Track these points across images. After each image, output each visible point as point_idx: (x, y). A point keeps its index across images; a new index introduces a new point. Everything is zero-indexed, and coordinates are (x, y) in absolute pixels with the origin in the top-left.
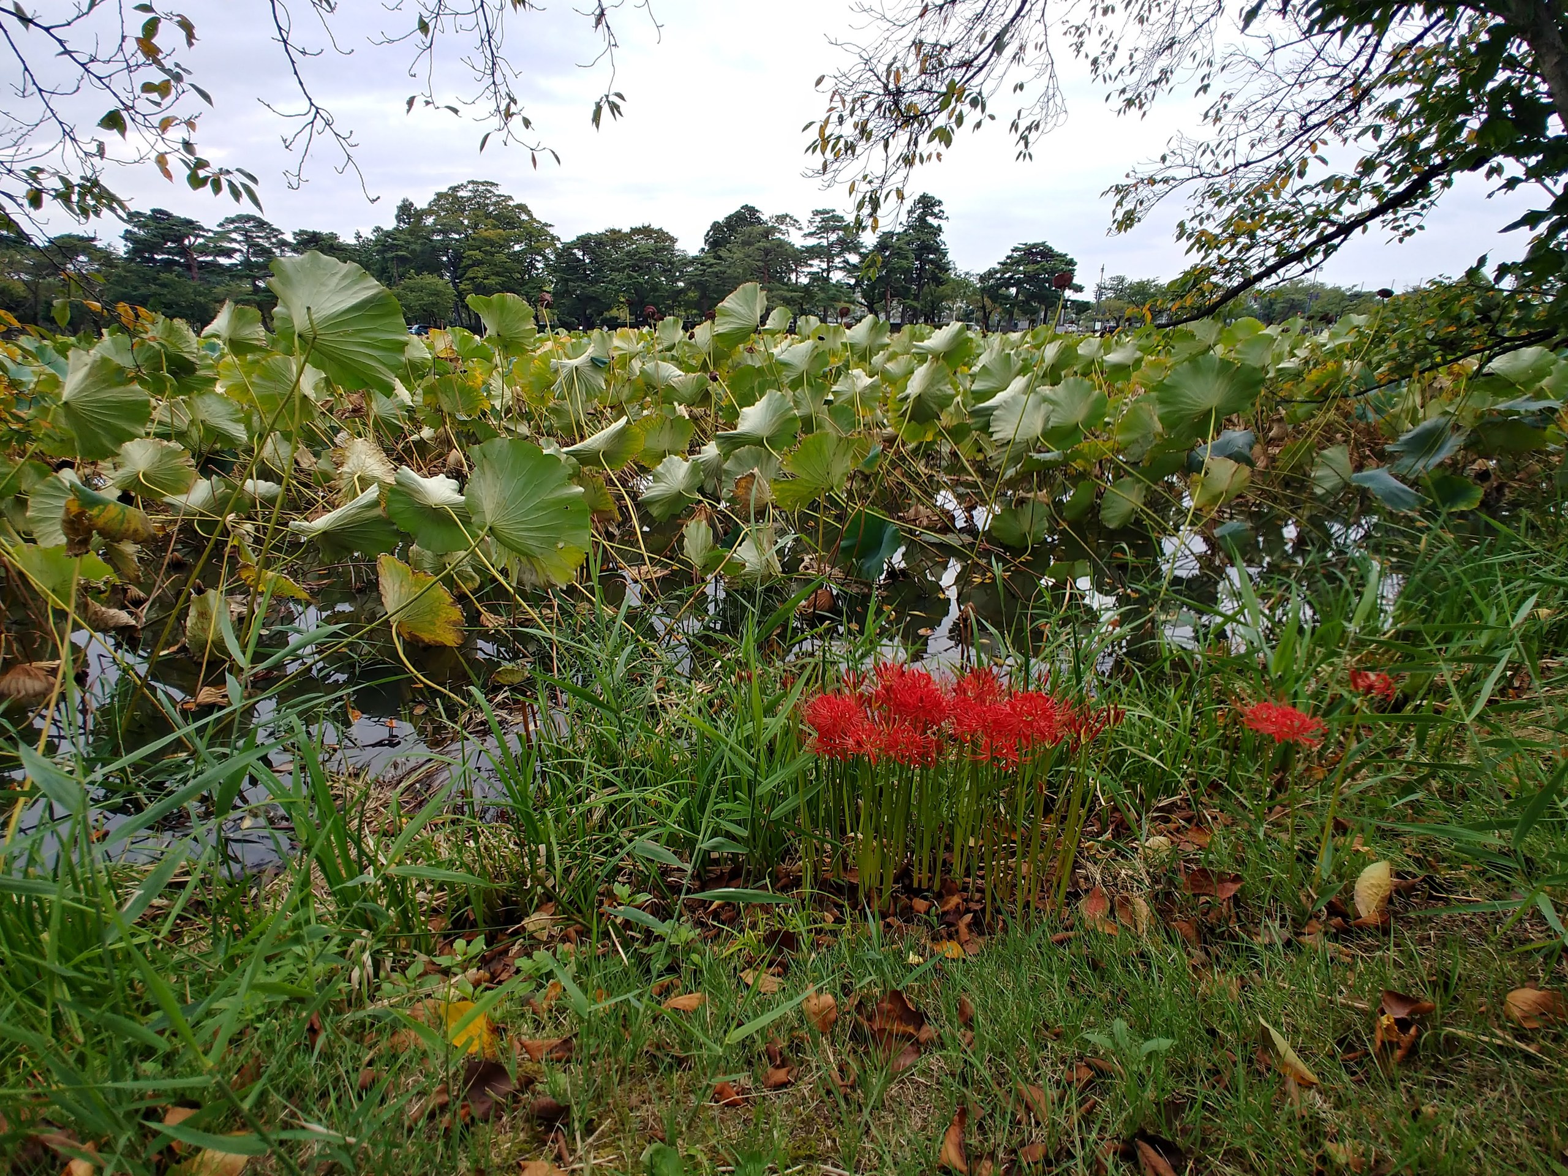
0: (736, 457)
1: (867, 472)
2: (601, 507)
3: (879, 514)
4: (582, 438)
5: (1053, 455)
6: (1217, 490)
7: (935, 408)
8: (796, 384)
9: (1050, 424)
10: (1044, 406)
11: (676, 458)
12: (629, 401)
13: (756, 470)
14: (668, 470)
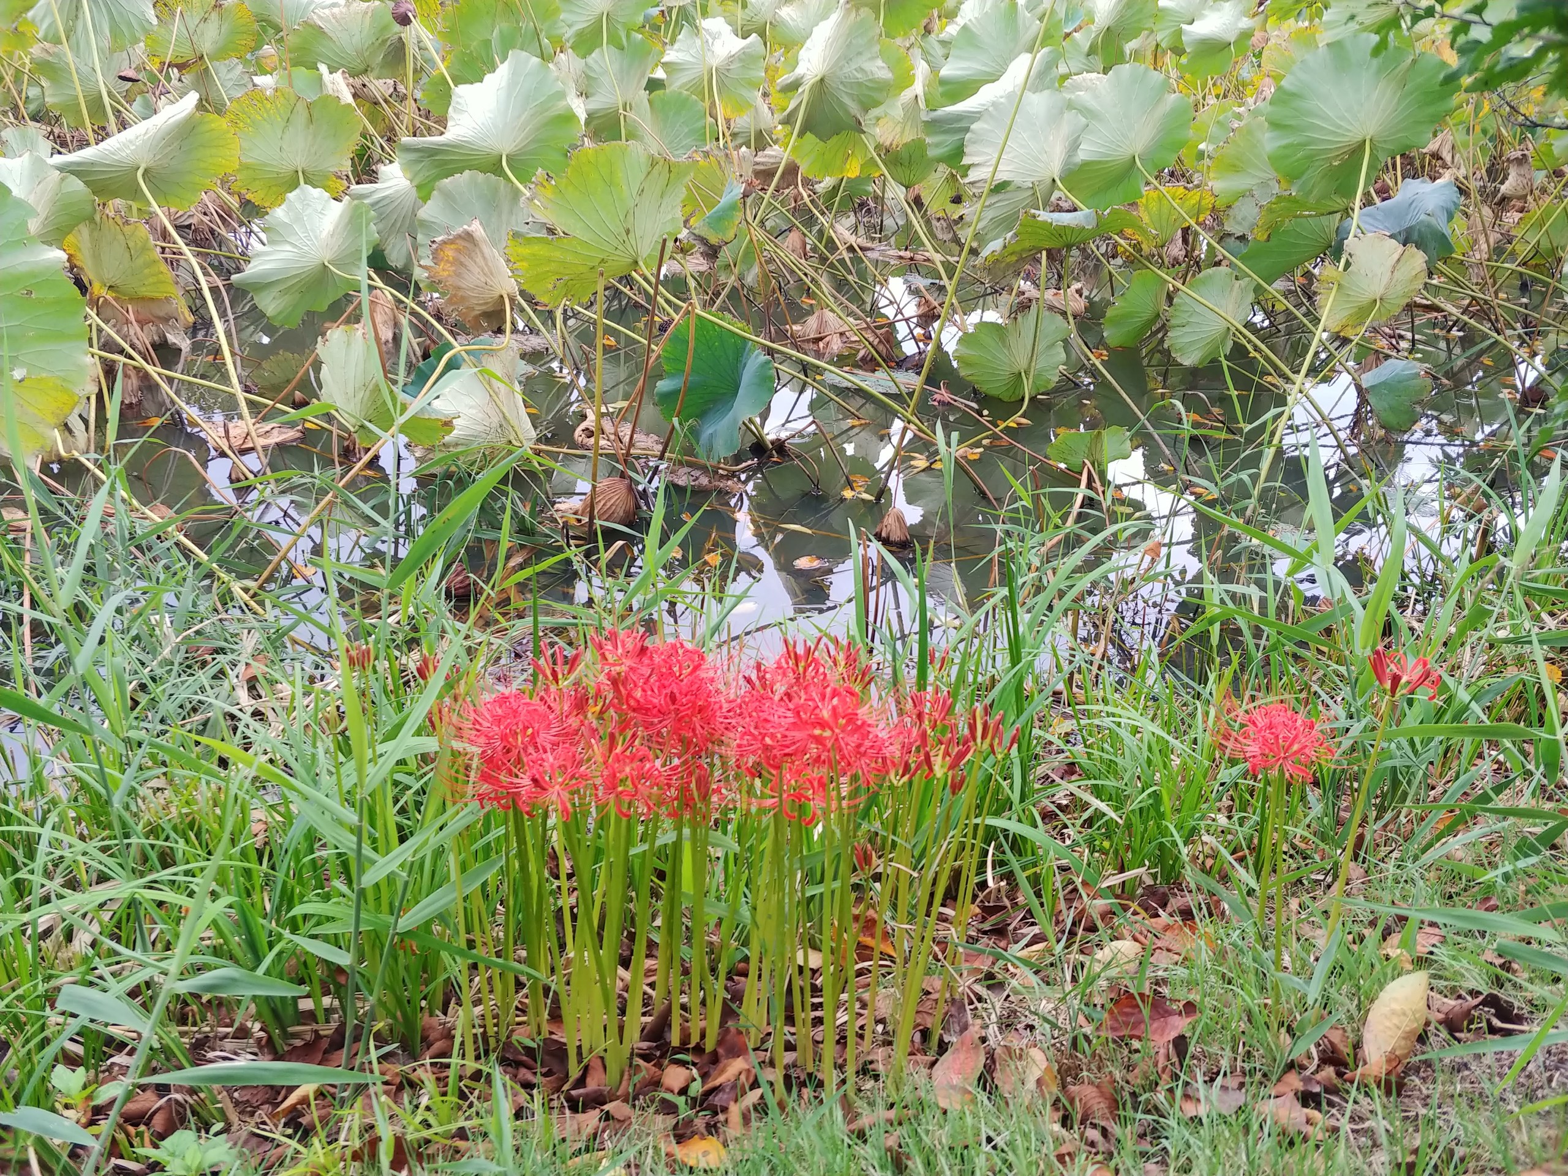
0: (448, 197)
1: (713, 240)
2: (145, 292)
3: (735, 326)
4: (102, 134)
5: (1081, 218)
6: (1365, 298)
7: (854, 108)
8: (587, 42)
9: (1082, 156)
10: (1068, 116)
11: (317, 192)
12: (221, 54)
13: (476, 228)
14: (298, 218)
